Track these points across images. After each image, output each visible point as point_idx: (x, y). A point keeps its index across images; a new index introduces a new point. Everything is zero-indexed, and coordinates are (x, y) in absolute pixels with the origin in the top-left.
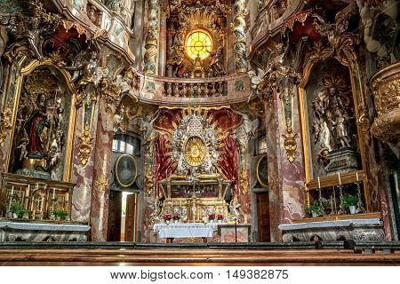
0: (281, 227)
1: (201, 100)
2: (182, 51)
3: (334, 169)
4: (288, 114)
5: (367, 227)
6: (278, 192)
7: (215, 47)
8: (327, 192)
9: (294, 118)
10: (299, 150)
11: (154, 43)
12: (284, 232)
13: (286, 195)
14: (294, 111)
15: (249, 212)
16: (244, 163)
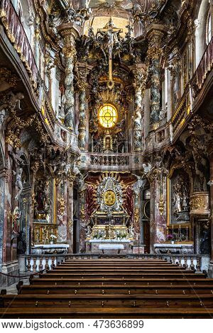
0: (155, 245)
1: (114, 167)
2: (98, 122)
3: (180, 220)
4: (161, 192)
5: (187, 247)
6: (155, 228)
7: (119, 119)
8: (176, 230)
9: (164, 193)
10: (165, 210)
11: (84, 128)
12: (156, 247)
13: (158, 230)
14: (165, 190)
15: (139, 232)
16: (137, 204)
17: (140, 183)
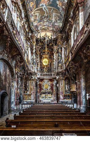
1: (47, 77)
2: (42, 64)
3: (67, 93)
4: (62, 84)
5: (70, 101)
7: (49, 63)
8: (66, 96)
10: (63, 90)
11: (38, 66)
12: (60, 101)
13: (61, 96)
15: (55, 96)
16: (54, 88)
17: (55, 82)
